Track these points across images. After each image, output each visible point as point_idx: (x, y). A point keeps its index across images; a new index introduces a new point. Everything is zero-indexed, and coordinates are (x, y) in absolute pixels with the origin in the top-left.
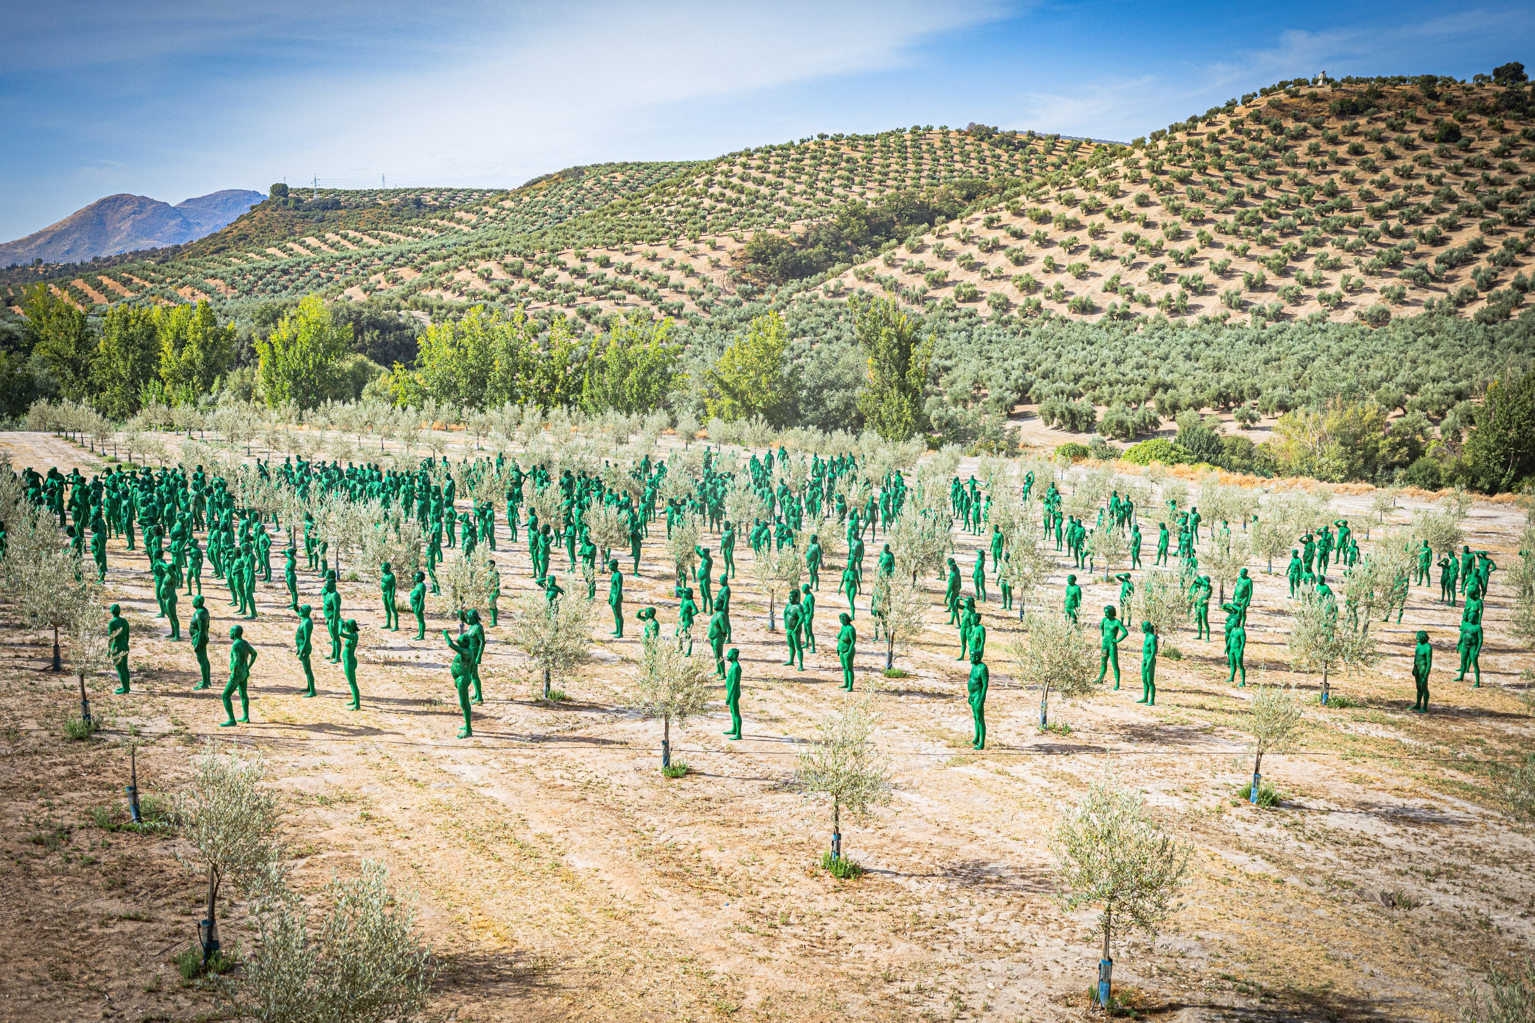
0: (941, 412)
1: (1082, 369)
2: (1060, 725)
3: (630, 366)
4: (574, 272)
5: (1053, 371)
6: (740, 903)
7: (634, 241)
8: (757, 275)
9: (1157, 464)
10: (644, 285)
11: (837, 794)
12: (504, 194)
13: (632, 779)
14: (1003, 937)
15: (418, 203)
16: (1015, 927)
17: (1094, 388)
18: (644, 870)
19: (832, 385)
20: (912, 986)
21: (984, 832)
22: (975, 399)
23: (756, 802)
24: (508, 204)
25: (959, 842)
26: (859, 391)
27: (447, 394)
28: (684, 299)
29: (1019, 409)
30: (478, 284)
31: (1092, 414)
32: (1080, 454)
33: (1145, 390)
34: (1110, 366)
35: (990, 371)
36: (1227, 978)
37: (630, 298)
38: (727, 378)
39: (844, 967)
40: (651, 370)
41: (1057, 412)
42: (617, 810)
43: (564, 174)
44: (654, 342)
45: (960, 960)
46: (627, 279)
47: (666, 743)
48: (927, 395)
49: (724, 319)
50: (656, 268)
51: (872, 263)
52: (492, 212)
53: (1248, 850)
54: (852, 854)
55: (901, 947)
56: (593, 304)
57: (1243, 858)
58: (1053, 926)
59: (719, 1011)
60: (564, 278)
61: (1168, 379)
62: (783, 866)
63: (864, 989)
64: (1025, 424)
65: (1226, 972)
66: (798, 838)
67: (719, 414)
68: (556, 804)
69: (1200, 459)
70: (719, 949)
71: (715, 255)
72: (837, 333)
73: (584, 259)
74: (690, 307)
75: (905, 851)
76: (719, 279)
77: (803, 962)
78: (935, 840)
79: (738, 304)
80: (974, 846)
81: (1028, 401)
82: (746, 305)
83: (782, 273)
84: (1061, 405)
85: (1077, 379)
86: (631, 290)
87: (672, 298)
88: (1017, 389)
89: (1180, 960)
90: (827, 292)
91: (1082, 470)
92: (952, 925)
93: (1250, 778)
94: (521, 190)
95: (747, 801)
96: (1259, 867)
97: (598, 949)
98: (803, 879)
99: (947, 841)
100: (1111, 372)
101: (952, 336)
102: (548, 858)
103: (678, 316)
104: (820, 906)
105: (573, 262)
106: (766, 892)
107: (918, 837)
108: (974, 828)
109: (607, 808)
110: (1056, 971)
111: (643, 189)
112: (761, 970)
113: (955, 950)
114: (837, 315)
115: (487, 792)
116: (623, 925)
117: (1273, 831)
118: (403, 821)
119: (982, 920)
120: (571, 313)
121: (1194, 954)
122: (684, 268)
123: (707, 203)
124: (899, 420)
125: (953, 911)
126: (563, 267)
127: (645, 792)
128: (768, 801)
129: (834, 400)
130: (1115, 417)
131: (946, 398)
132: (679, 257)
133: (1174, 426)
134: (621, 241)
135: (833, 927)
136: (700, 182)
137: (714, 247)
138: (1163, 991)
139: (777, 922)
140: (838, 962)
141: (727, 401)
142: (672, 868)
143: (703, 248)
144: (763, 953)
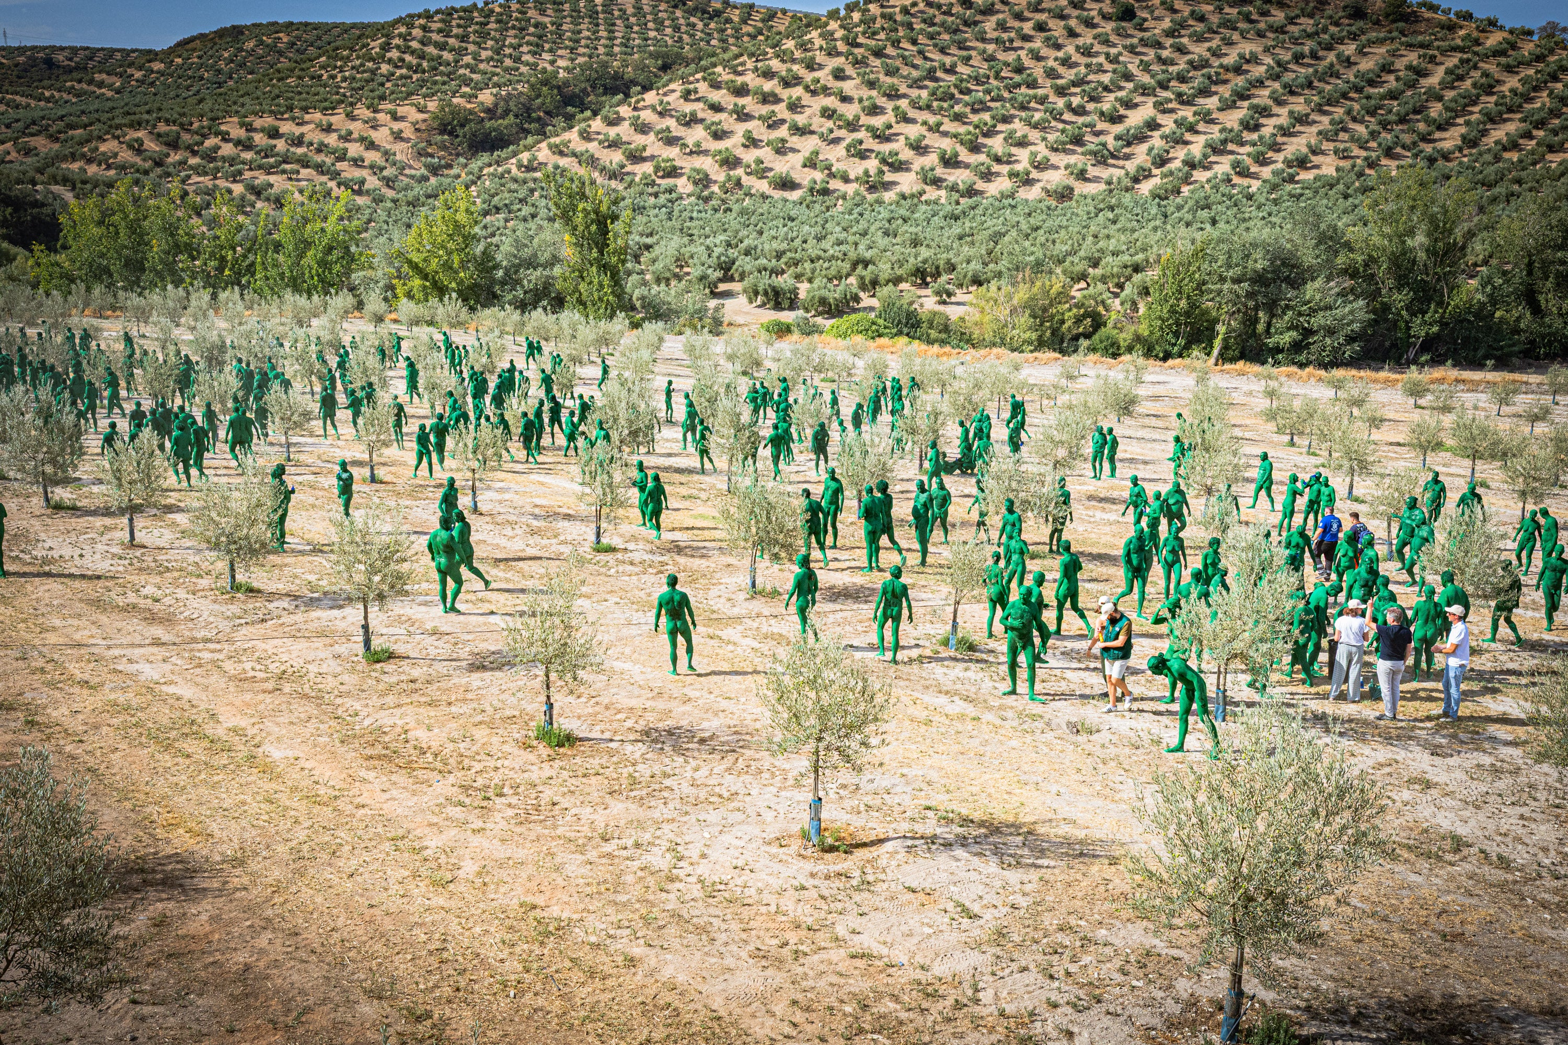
0: (644, 291)
1: (784, 246)
2: (768, 588)
3: (308, 244)
4: (238, 143)
5: (756, 248)
6: (451, 779)
7: (305, 110)
8: (443, 147)
9: (859, 339)
10: (319, 158)
11: (548, 662)
12: (152, 56)
13: (331, 666)
14: (717, 789)
15: (50, 63)
16: (728, 779)
17: (796, 265)
18: (348, 754)
19: (531, 263)
20: (630, 843)
21: (698, 694)
22: (679, 278)
23: (464, 681)
24: (157, 66)
25: (672, 705)
26: (557, 271)
27: (98, 278)
28: (365, 173)
29: (722, 287)
30: (126, 155)
31: (795, 291)
32: (783, 330)
33: (847, 266)
34: (812, 242)
35: (692, 248)
36: (929, 808)
37: (305, 172)
38: (416, 257)
39: (560, 831)
40: (330, 249)
41: (760, 289)
42: (318, 698)
43: (221, 33)
44: (333, 219)
45: (675, 814)
46: (300, 151)
47: (366, 627)
48: (629, 273)
49: (411, 195)
50: (332, 140)
51: (566, 136)
52: (138, 75)
53: (947, 693)
54: (565, 723)
55: (618, 807)
56: (261, 178)
57: (943, 700)
58: (766, 775)
59: (434, 883)
60: (227, 149)
61: (868, 255)
62: (495, 740)
63: (581, 849)
64: (729, 303)
65: (928, 803)
66: (508, 713)
67: (410, 296)
68: (248, 697)
69: (900, 333)
70: (430, 825)
71: (396, 126)
72: (532, 210)
73: (250, 128)
74: (372, 182)
75: (619, 716)
76: (402, 152)
77: (519, 830)
78: (648, 704)
79: (425, 179)
80: (688, 707)
81: (732, 279)
82: (433, 180)
83: (471, 147)
84: (764, 281)
85: (779, 255)
86: (305, 163)
87: (350, 172)
88: (720, 266)
89: (886, 796)
90: (520, 166)
91: (786, 346)
92: (668, 782)
93: (949, 627)
94: (172, 51)
95: (456, 680)
96: (959, 706)
97: (302, 835)
98: (516, 751)
99: (661, 705)
100: (812, 249)
101: (653, 212)
102: (242, 751)
103: (359, 193)
104: (535, 774)
105: (237, 132)
106: (478, 767)
107: (633, 703)
108: (686, 691)
109: (306, 696)
110: (769, 816)
111: (312, 51)
112: (476, 840)
113: (671, 806)
114: (532, 191)
115: (171, 689)
116: (327, 811)
117: (970, 674)
118: (76, 725)
119: (697, 775)
120: (238, 189)
121: (898, 789)
122: (362, 139)
123: (385, 68)
124: (601, 299)
125: (668, 770)
126: (226, 138)
127: (345, 678)
128: (476, 679)
129: (531, 278)
130: (817, 294)
131: (648, 277)
132: (356, 127)
133: (874, 302)
134: (290, 109)
135: (548, 794)
136: (375, 46)
137: (395, 117)
138: (870, 825)
139: (491, 794)
140: (555, 827)
141: (417, 282)
142: (378, 750)
143: (381, 116)
144: (479, 824)
